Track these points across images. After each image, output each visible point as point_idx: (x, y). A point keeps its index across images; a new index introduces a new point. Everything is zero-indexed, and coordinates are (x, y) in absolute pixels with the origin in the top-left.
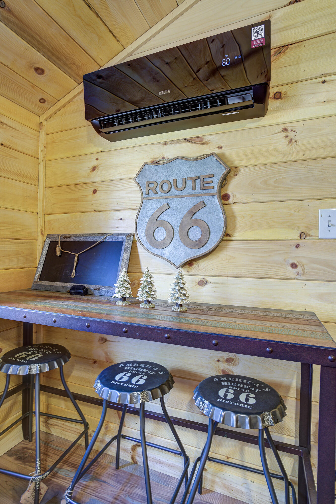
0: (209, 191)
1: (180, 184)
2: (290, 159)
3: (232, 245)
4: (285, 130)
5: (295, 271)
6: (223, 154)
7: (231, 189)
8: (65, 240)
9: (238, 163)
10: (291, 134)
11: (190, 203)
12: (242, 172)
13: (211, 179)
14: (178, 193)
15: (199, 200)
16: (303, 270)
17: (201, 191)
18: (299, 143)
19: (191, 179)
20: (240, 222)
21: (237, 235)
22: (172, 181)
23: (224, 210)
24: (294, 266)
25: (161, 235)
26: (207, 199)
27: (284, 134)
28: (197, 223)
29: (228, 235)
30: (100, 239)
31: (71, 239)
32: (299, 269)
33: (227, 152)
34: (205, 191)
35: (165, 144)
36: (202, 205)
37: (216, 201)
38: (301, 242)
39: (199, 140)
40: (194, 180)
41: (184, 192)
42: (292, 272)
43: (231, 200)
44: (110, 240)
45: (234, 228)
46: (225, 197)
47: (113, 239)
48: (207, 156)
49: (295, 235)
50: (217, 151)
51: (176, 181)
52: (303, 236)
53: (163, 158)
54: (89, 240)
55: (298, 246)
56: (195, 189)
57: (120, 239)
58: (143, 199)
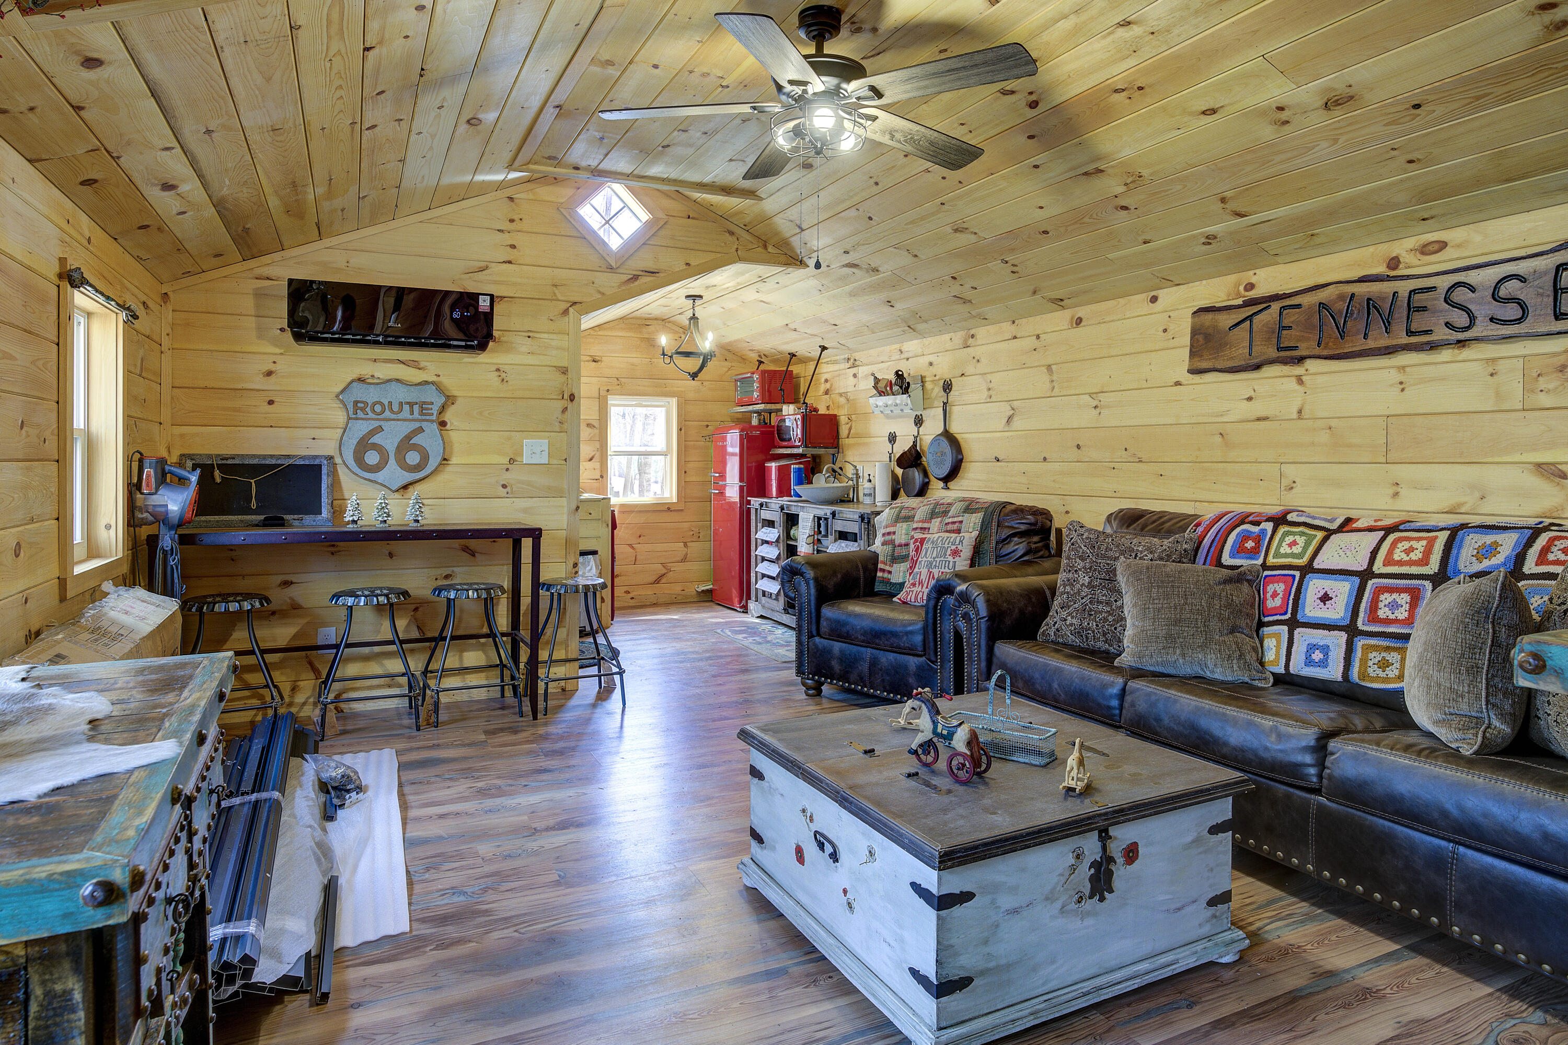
0: (428, 417)
1: (396, 408)
2: (502, 395)
3: (449, 469)
4: (498, 370)
5: (505, 490)
6: (440, 382)
7: (448, 416)
8: (224, 462)
9: (455, 393)
10: (503, 375)
11: (406, 428)
12: (459, 402)
13: (430, 406)
14: (393, 416)
15: (417, 425)
16: (512, 489)
17: (420, 417)
18: (510, 383)
19: (408, 403)
20: (456, 447)
21: (454, 460)
22: (386, 404)
23: (441, 435)
24: (504, 486)
25: (372, 458)
26: (424, 425)
27: (498, 373)
28: (416, 448)
29: (445, 459)
30: (287, 462)
31: (237, 462)
32: (508, 489)
33: (446, 381)
34: (424, 417)
35: (375, 361)
36: (420, 430)
37: (435, 426)
38: (509, 466)
39: (415, 364)
40: (411, 405)
41: (400, 416)
42: (503, 492)
43: (448, 427)
44: (302, 463)
45: (451, 453)
46: (443, 424)
47: (307, 462)
48: (426, 383)
49: (506, 460)
50: (434, 379)
51: (390, 403)
52: (512, 461)
53: (373, 376)
54: (267, 462)
55: (507, 470)
56: (412, 413)
57: (317, 462)
58: (349, 418)
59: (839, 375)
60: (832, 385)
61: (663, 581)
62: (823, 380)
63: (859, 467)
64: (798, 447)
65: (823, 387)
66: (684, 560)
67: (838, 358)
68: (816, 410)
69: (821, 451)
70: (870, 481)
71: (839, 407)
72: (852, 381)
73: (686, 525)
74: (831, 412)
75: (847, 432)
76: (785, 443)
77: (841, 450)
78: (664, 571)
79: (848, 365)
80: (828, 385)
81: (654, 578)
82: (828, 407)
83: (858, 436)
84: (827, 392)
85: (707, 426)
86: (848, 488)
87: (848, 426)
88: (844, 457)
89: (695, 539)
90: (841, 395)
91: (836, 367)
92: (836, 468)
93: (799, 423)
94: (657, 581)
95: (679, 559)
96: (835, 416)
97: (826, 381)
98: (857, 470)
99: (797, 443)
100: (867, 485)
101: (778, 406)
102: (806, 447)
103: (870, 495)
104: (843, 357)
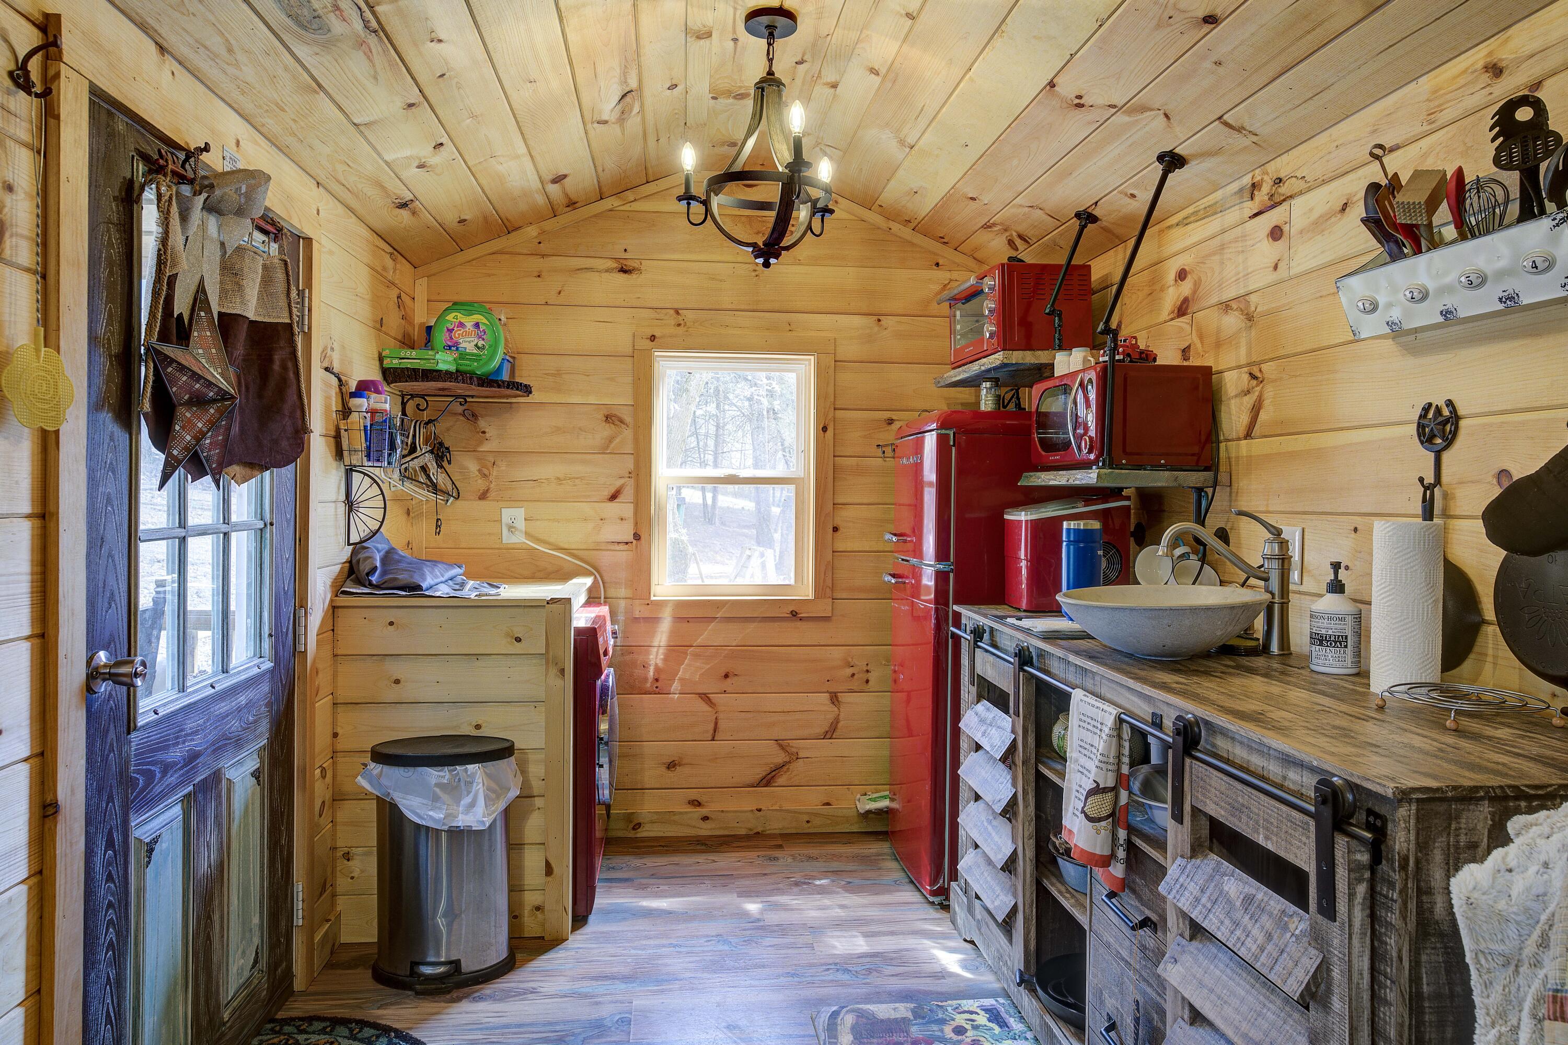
59: (1222, 247)
60: (1197, 285)
61: (781, 780)
62: (1171, 276)
63: (1291, 533)
64: (1086, 465)
65: (1172, 296)
66: (830, 733)
67: (1219, 195)
68: (1147, 356)
69: (1159, 479)
70: (1337, 587)
71: (1218, 345)
72: (1267, 251)
73: (837, 654)
74: (1194, 362)
75: (1245, 419)
76: (1055, 457)
77: (1223, 477)
78: (781, 758)
79: (1251, 207)
80: (1186, 288)
81: (759, 772)
82: (1185, 352)
83: (1285, 429)
84: (1182, 310)
85: (890, 422)
86: (1249, 609)
87: (1249, 401)
88: (1232, 498)
89: (855, 685)
90: (1226, 306)
91: (1213, 225)
92: (1207, 534)
93: (1092, 396)
94: (767, 780)
95: (820, 730)
96: (1207, 372)
97: (1182, 275)
98: (1284, 544)
99: (1085, 454)
100: (1330, 603)
101: (1041, 357)
102: (1112, 464)
103: (1339, 641)
104: (1235, 187)
